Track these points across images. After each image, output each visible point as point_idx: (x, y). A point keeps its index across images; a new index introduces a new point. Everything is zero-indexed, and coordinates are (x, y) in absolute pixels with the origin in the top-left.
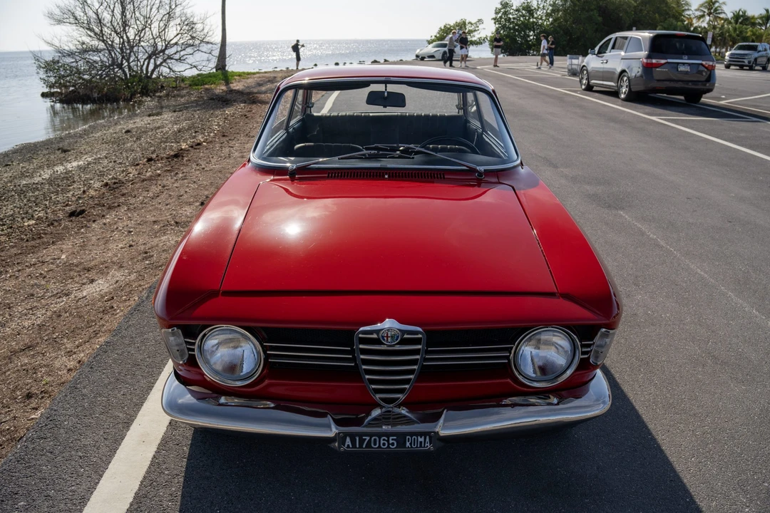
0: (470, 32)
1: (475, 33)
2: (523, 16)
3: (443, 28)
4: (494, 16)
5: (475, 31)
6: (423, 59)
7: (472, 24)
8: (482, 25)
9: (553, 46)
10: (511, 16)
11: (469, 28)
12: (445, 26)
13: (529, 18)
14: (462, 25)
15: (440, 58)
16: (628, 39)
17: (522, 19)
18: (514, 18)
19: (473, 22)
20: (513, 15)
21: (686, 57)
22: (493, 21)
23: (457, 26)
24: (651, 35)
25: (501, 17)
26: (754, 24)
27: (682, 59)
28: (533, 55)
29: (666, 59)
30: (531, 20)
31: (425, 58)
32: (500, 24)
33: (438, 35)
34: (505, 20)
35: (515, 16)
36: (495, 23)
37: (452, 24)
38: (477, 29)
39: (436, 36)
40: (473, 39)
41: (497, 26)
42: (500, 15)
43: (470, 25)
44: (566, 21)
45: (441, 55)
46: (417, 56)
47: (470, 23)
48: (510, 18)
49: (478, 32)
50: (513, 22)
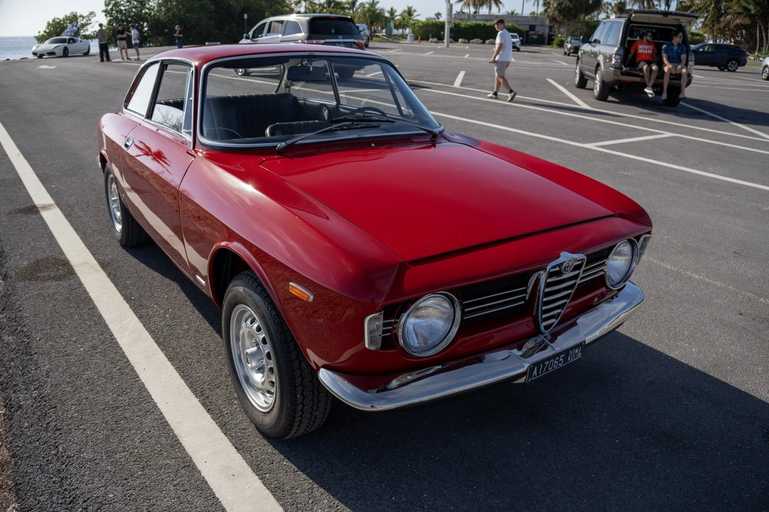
0: (83, 26)
1: (89, 27)
2: (135, 7)
3: (51, 22)
4: (104, 8)
5: (87, 24)
6: (41, 56)
7: (83, 17)
8: (94, 18)
9: (181, 36)
10: (122, 8)
11: (81, 21)
12: (54, 21)
13: (141, 10)
14: (73, 18)
15: (62, 54)
16: (285, 23)
17: (134, 10)
18: (125, 10)
19: (85, 15)
20: (125, 6)
21: (341, 37)
22: (104, 14)
23: (67, 19)
24: (308, 18)
25: (112, 9)
26: (343, 8)
27: (337, 38)
28: (150, 46)
29: (325, 39)
30: (143, 11)
31: (44, 55)
32: (112, 16)
33: (47, 31)
34: (117, 12)
35: (127, 7)
36: (106, 15)
37: (61, 18)
38: (89, 22)
39: (45, 32)
40: (87, 33)
41: (109, 18)
42: (110, 7)
43: (81, 18)
44: (180, 11)
45: (62, 51)
46: (35, 54)
47: (81, 16)
48: (121, 10)
49: (91, 25)
50: (125, 14)
